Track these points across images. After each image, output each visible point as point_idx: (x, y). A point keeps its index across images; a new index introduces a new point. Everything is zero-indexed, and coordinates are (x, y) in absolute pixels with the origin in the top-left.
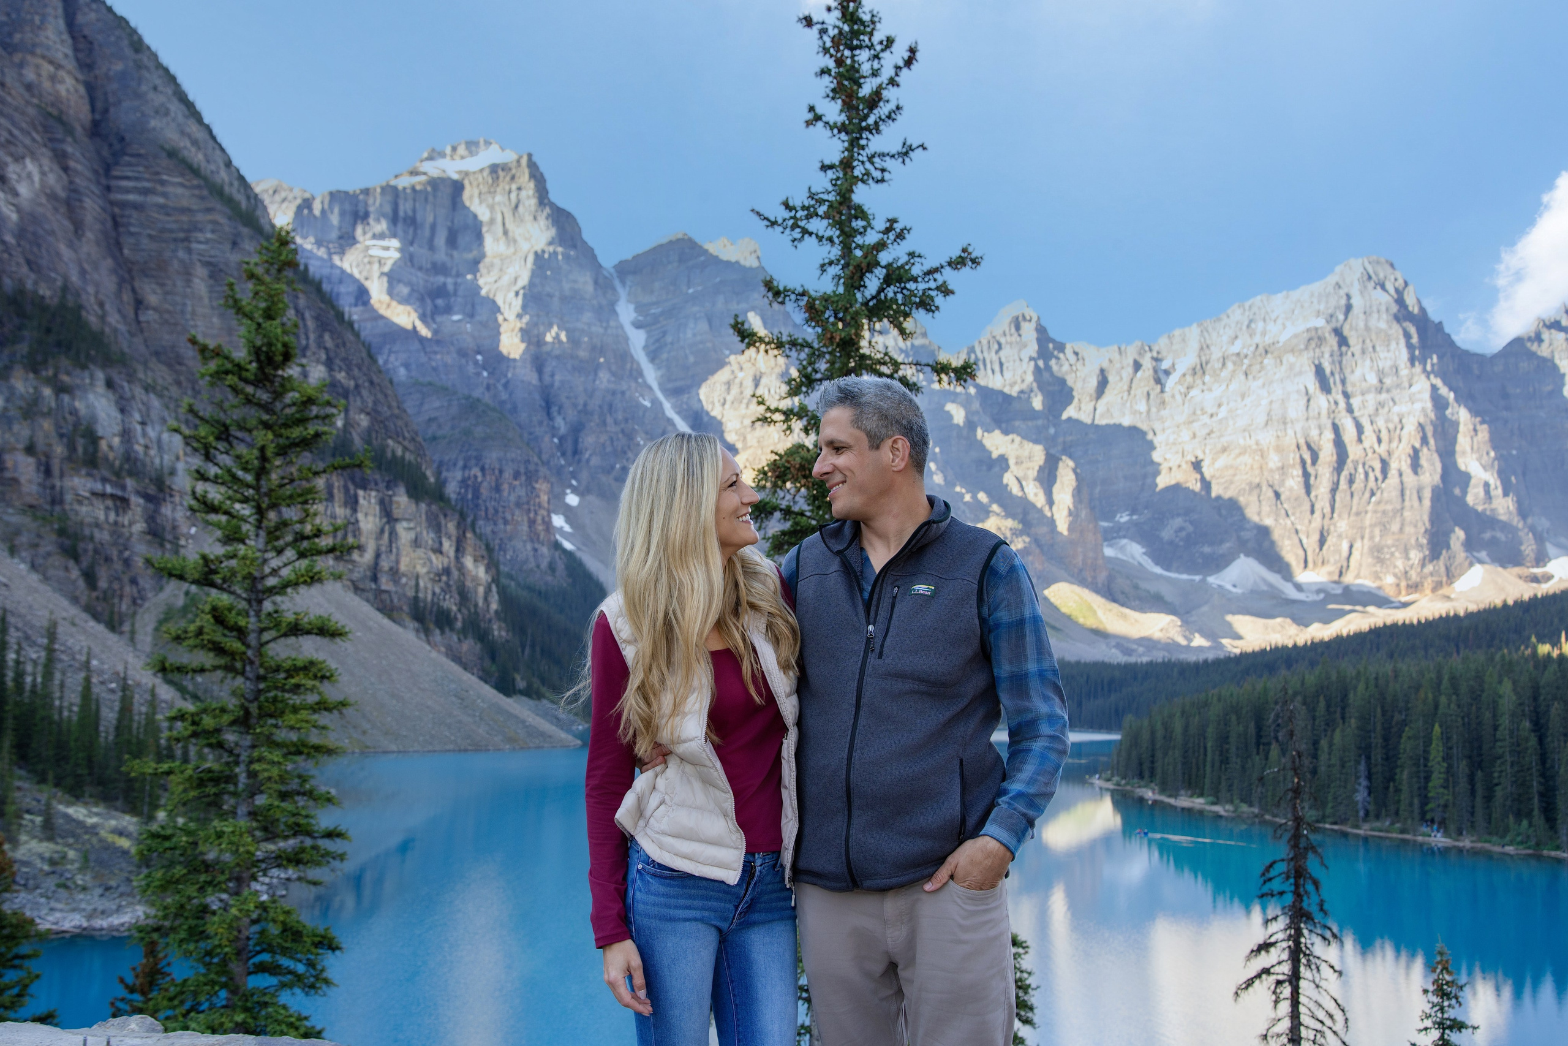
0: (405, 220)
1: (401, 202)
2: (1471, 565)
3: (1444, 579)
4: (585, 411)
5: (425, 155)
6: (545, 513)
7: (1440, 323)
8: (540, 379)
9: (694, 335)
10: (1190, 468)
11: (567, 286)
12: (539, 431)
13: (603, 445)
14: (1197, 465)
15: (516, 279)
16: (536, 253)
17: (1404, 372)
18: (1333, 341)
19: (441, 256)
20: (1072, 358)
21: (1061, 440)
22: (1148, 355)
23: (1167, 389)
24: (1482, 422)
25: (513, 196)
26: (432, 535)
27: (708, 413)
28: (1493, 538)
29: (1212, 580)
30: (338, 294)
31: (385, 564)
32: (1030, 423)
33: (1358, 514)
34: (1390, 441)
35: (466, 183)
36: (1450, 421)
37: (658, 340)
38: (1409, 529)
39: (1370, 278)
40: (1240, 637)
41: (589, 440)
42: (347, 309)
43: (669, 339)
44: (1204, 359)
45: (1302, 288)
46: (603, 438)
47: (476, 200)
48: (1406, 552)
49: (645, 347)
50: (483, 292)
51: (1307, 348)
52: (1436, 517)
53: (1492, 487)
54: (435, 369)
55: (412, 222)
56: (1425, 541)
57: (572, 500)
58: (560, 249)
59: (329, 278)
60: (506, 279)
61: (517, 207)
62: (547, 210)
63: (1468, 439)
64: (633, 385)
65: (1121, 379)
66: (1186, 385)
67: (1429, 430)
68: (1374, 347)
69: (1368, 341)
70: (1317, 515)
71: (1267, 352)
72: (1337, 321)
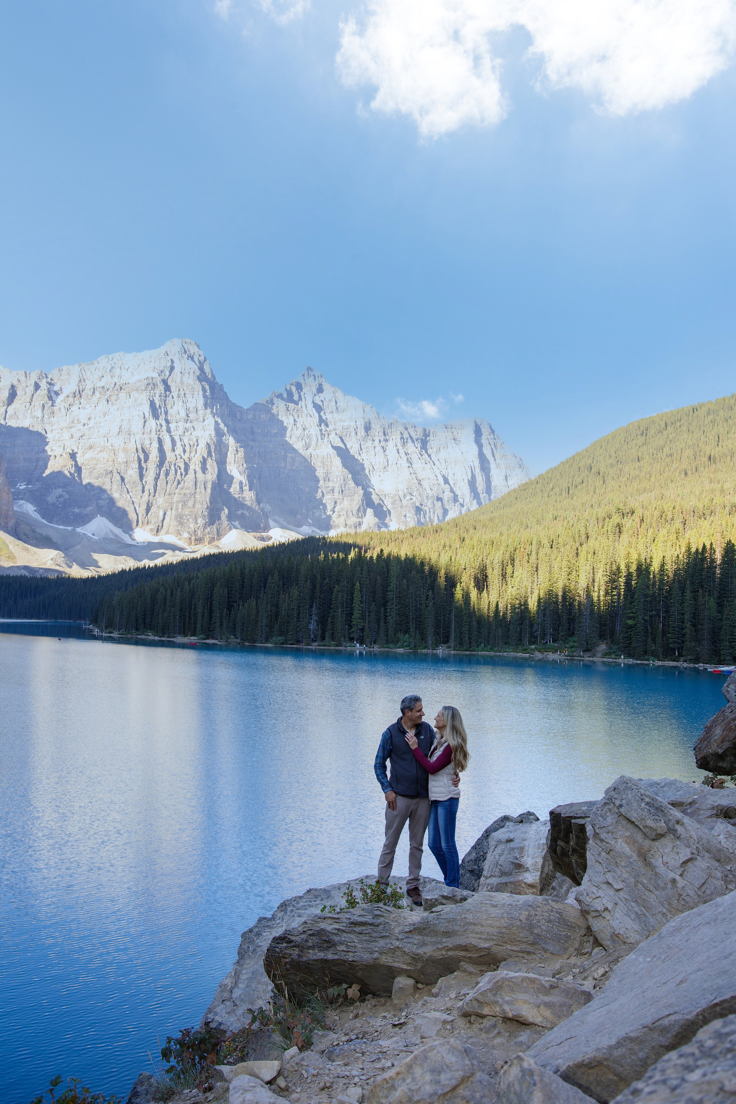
2: (230, 529)
3: (216, 536)
7: (222, 386)
10: (68, 457)
14: (73, 456)
17: (201, 412)
18: (161, 387)
22: (45, 380)
23: (56, 404)
24: (241, 447)
28: (243, 513)
29: (78, 530)
33: (170, 494)
34: (191, 452)
36: (224, 444)
38: (198, 506)
39: (185, 352)
40: (99, 566)
44: (81, 387)
45: (145, 352)
48: (196, 519)
51: (146, 389)
52: (213, 499)
53: (244, 484)
56: (207, 514)
63: (233, 455)
65: (26, 393)
66: (69, 403)
67: (213, 448)
68: (185, 394)
69: (182, 390)
70: (146, 493)
71: (121, 389)
72: (165, 375)
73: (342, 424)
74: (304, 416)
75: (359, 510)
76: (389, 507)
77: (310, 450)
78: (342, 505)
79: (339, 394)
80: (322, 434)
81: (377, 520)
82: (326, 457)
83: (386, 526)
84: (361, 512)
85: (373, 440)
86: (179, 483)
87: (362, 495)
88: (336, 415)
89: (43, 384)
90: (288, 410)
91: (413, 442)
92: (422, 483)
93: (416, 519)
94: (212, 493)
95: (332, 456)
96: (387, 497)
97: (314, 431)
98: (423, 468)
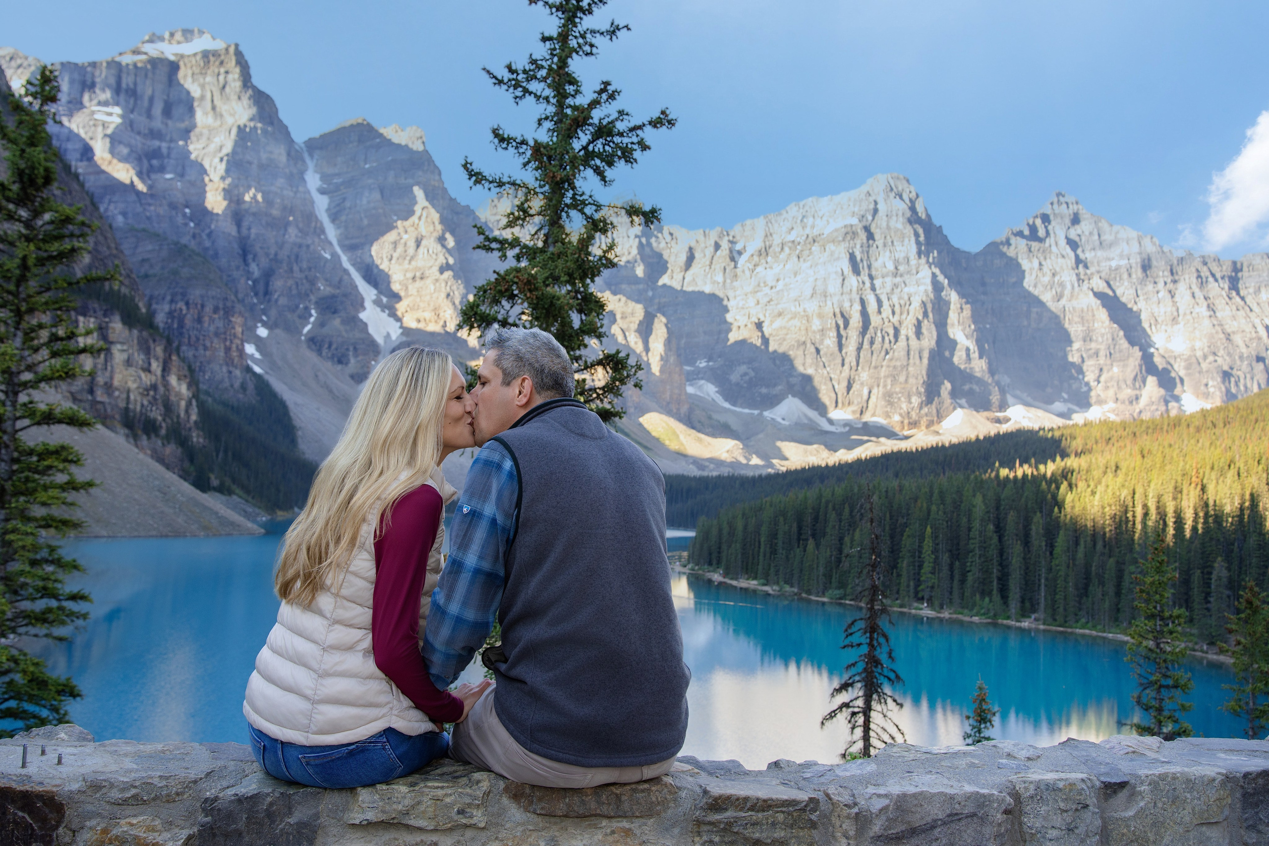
0: (127, 91)
1: (124, 76)
2: (955, 409)
3: (935, 419)
4: (276, 260)
5: (147, 38)
6: (239, 342)
7: (940, 227)
8: (239, 232)
9: (369, 202)
10: (753, 327)
11: (264, 156)
12: (236, 274)
13: (290, 288)
14: (759, 326)
15: (221, 147)
16: (239, 127)
17: (913, 262)
18: (863, 236)
19: (158, 123)
20: (668, 238)
21: (657, 301)
22: (726, 239)
23: (739, 265)
24: (967, 303)
25: (221, 78)
26: (142, 356)
27: (377, 266)
28: (971, 389)
29: (766, 414)
30: (66, 150)
31: (100, 380)
32: (633, 287)
33: (876, 367)
34: (901, 314)
35: (181, 64)
36: (945, 300)
37: (338, 205)
38: (912, 381)
39: (892, 189)
40: (786, 459)
41: (278, 284)
42: (73, 163)
43: (348, 204)
44: (767, 243)
45: (843, 194)
46: (290, 282)
47: (190, 79)
48: (909, 397)
49: (328, 210)
50: (193, 157)
51: (844, 240)
52: (931, 372)
53: (972, 351)
54: (148, 218)
55: (133, 93)
56: (923, 390)
57: (262, 332)
58: (259, 125)
59: (58, 136)
60: (212, 147)
61: (224, 87)
62: (250, 92)
63: (956, 315)
64: (317, 240)
65: (705, 255)
66: (753, 263)
67: (929, 307)
68: (892, 242)
69: (888, 237)
70: (847, 367)
71: (814, 241)
72: (867, 220)
73: (1108, 263)
74: (1053, 258)
75: (1135, 379)
76: (1182, 373)
77: (1063, 301)
78: (1110, 374)
79: (1104, 225)
80: (1079, 279)
81: (1162, 392)
82: (1085, 309)
83: (1177, 399)
84: (1139, 381)
85: (1155, 283)
86: (887, 353)
87: (1139, 358)
88: (1100, 253)
89: (725, 245)
90: (1030, 251)
91: (1216, 280)
92: (1232, 337)
93: (1223, 389)
94: (930, 365)
95: (1095, 307)
96: (1178, 360)
97: (1068, 277)
98: (1233, 316)
